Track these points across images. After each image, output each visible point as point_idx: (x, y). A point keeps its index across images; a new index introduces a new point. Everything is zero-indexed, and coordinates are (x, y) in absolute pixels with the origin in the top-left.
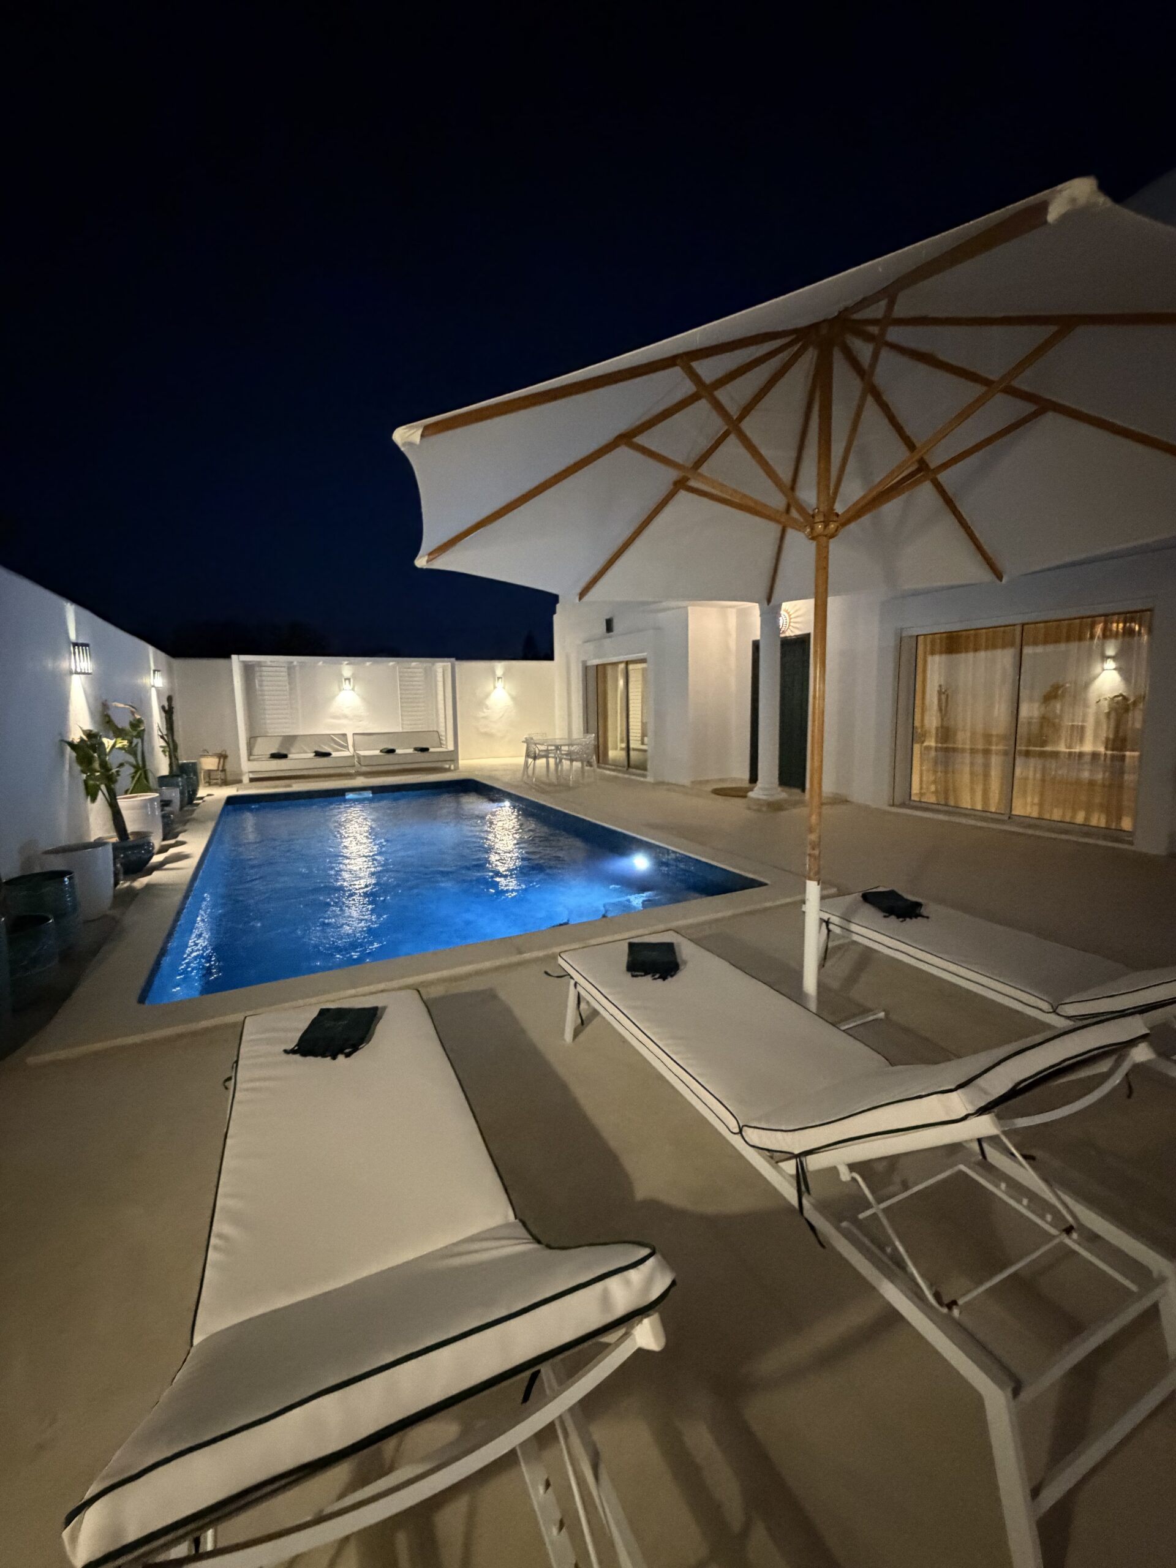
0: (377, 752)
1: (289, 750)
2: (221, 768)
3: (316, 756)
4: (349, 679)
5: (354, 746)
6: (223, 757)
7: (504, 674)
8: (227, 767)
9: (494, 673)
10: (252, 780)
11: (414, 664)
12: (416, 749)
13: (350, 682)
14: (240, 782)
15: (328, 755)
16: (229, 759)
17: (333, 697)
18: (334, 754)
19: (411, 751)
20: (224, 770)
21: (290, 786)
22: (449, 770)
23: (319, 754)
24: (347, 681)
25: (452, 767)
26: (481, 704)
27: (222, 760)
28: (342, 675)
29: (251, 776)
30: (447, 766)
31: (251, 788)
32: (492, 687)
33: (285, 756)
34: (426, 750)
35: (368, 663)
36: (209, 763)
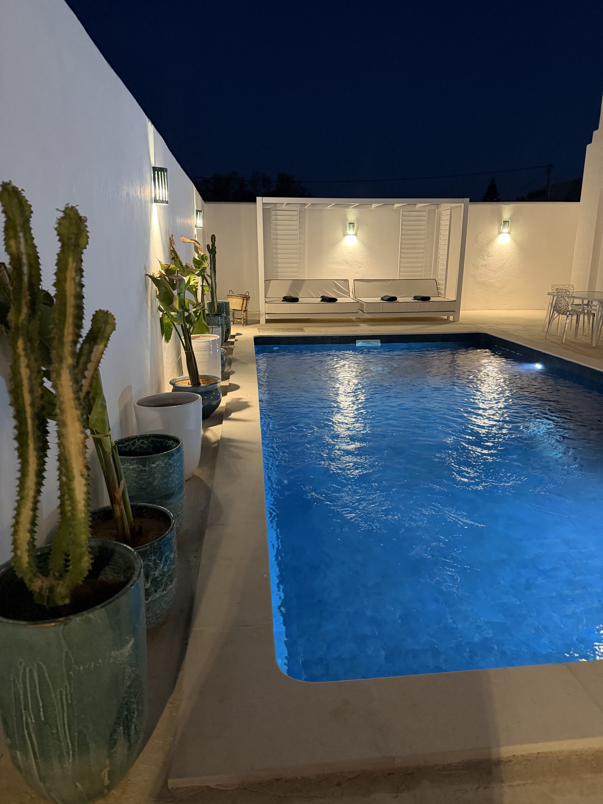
0: (378, 300)
1: (298, 294)
2: (244, 309)
3: (322, 301)
4: (352, 224)
5: (354, 292)
6: (246, 298)
7: (512, 217)
8: (248, 309)
9: (500, 216)
10: (268, 321)
11: (419, 205)
12: (415, 298)
13: (354, 226)
14: (258, 322)
15: (333, 300)
16: (250, 301)
17: (340, 241)
18: (340, 300)
19: (411, 299)
20: (246, 311)
21: (302, 330)
22: (447, 321)
23: (325, 299)
24: (351, 226)
25: (451, 318)
26: (482, 250)
27: (245, 301)
28: (347, 219)
29: (267, 318)
30: (446, 317)
31: (268, 330)
32: (497, 232)
33: (295, 300)
34: (427, 299)
35: (375, 204)
36: (235, 304)
